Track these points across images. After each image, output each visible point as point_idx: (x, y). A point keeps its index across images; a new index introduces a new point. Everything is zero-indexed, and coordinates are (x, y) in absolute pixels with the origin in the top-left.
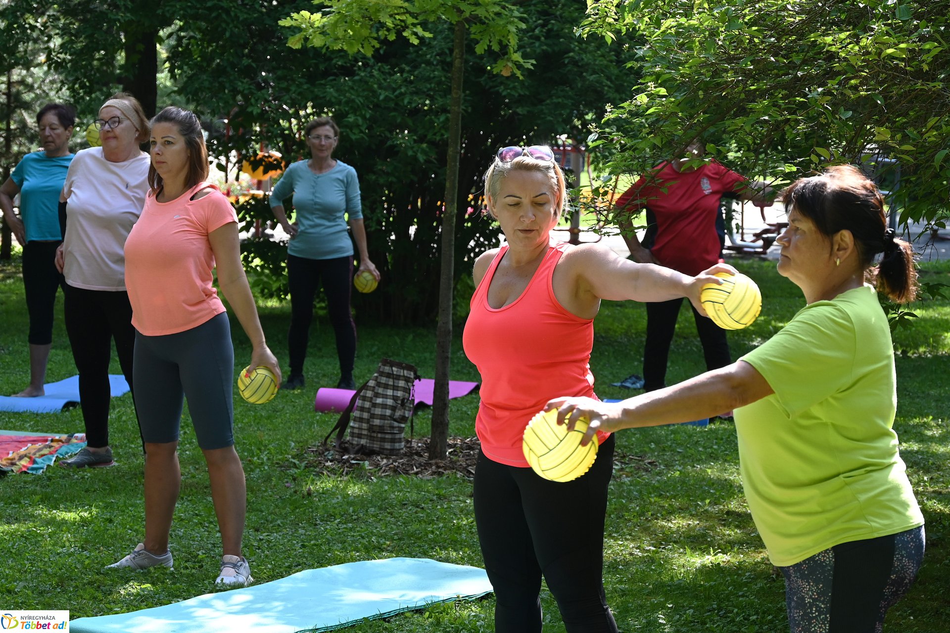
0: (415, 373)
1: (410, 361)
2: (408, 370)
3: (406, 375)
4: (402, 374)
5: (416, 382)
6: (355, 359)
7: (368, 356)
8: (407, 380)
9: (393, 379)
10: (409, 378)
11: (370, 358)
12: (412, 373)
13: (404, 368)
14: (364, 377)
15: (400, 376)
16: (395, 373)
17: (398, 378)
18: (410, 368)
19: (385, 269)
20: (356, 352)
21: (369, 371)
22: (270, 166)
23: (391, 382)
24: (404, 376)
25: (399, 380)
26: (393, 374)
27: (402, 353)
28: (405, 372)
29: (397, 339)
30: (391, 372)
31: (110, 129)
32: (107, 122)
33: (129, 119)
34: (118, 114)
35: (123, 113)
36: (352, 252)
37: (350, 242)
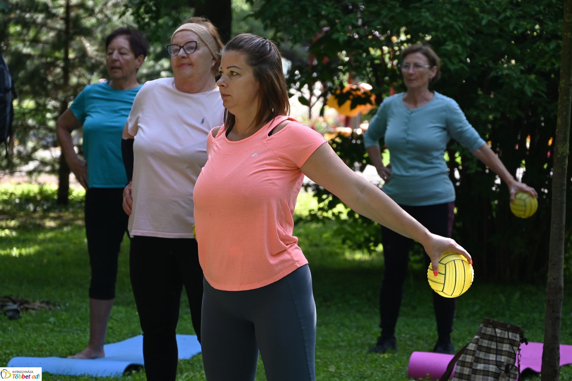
0: (521, 336)
1: (517, 322)
2: (513, 332)
3: (510, 337)
4: (506, 337)
5: (523, 346)
6: (455, 320)
7: (469, 316)
8: (512, 343)
9: (497, 342)
10: (515, 341)
11: (472, 318)
12: (518, 336)
13: (508, 330)
14: (464, 340)
15: (504, 338)
16: (498, 335)
17: (502, 340)
18: (515, 330)
19: (490, 217)
20: (456, 311)
21: (470, 333)
22: (363, 99)
23: (494, 346)
24: (508, 339)
25: (503, 343)
26: (496, 337)
27: (507, 313)
28: (510, 334)
29: (502, 298)
30: (493, 334)
31: (185, 55)
32: (181, 47)
33: (206, 45)
34: (195, 38)
35: (200, 38)
36: (453, 198)
37: (450, 187)
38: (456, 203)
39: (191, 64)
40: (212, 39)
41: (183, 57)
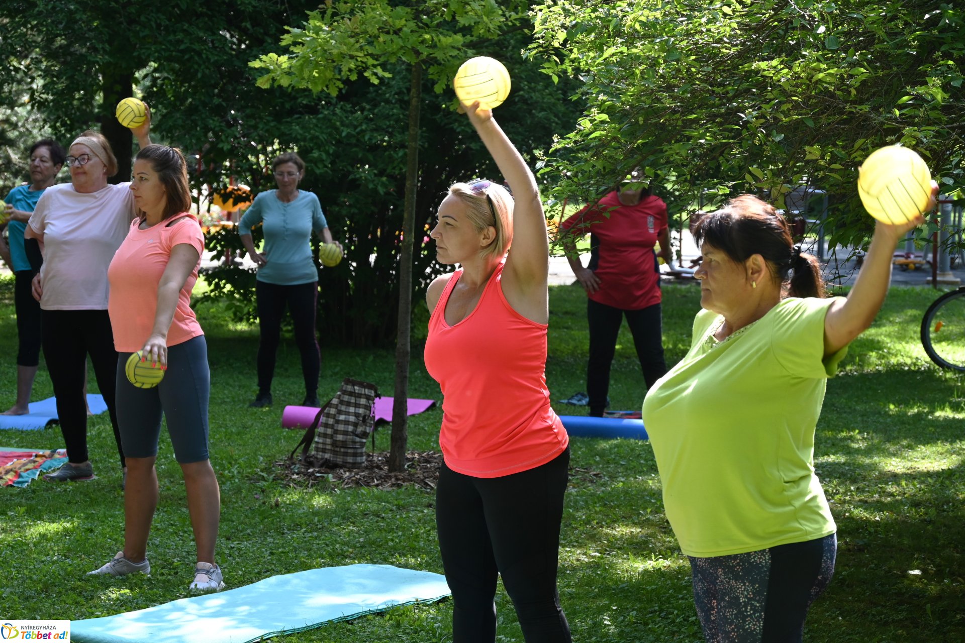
0: (376, 392)
1: (370, 380)
2: (368, 389)
3: (367, 393)
4: (363, 392)
5: (377, 400)
6: (319, 379)
7: (331, 376)
8: (368, 398)
9: (355, 397)
10: (370, 396)
11: (334, 378)
12: (373, 392)
13: (365, 387)
14: (327, 395)
15: (361, 394)
16: (357, 391)
17: (359, 396)
18: (370, 387)
19: (347, 294)
20: (320, 372)
21: (332, 390)
22: (239, 198)
23: (353, 400)
24: (365, 394)
25: (360, 398)
26: (355, 393)
27: (363, 373)
28: (366, 390)
29: (359, 360)
30: (353, 390)
31: (79, 166)
32: (76, 159)
33: (97, 155)
34: (87, 151)
35: (91, 150)
36: (316, 279)
37: (314, 269)
38: (319, 283)
39: (85, 173)
40: (103, 150)
41: (78, 168)
